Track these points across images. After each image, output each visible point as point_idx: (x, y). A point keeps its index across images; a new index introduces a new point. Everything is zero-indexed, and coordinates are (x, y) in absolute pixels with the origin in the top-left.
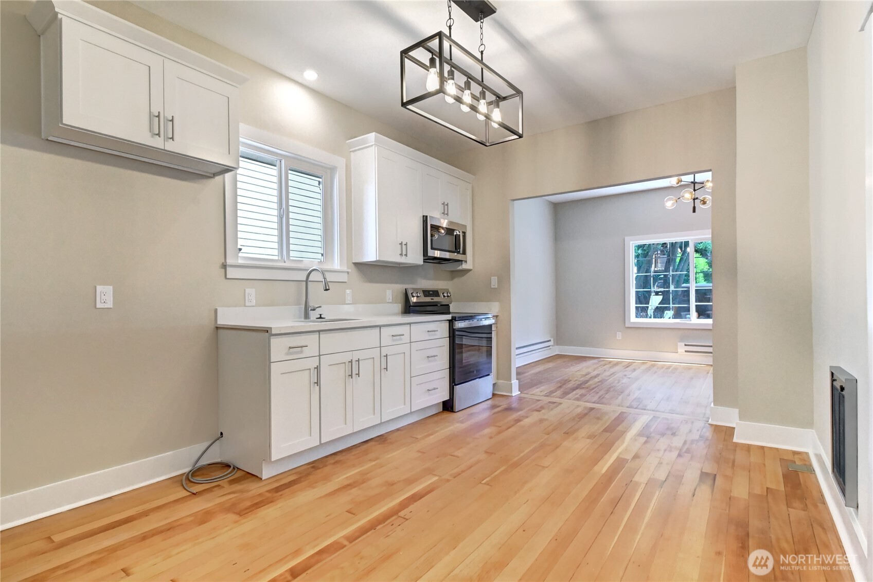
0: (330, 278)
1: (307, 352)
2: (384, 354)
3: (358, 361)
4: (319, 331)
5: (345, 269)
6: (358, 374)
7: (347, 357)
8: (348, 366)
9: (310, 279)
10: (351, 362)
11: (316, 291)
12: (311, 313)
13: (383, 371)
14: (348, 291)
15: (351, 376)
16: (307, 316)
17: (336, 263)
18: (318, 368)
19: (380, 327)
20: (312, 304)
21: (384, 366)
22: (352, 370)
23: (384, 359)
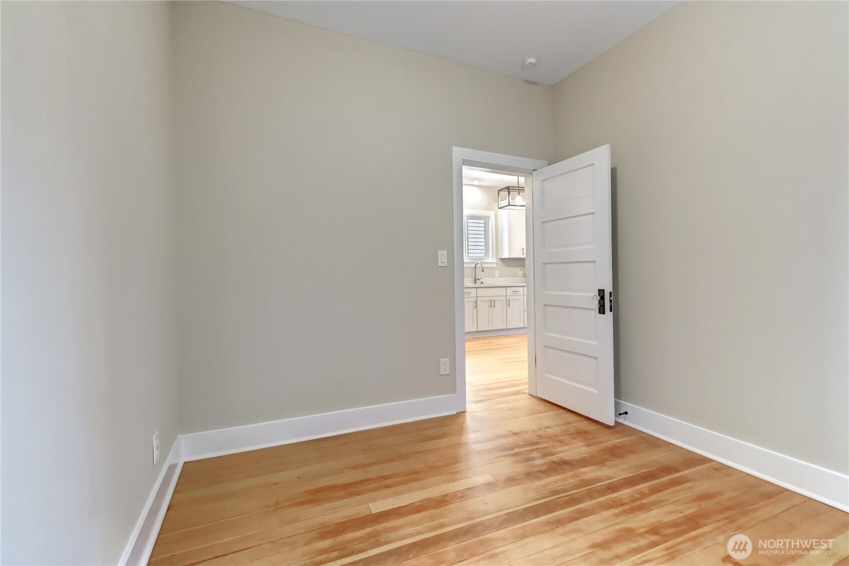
0: (484, 266)
1: (471, 295)
2: (508, 299)
3: (494, 301)
4: (477, 288)
5: (495, 261)
6: (494, 306)
7: (489, 299)
8: (490, 302)
9: (477, 266)
10: (491, 301)
11: (479, 271)
12: (477, 281)
13: (508, 306)
14: (496, 271)
15: (491, 306)
16: (475, 282)
17: (490, 260)
18: (476, 302)
19: (506, 287)
20: (477, 277)
21: (508, 304)
22: (492, 304)
23: (508, 301)
